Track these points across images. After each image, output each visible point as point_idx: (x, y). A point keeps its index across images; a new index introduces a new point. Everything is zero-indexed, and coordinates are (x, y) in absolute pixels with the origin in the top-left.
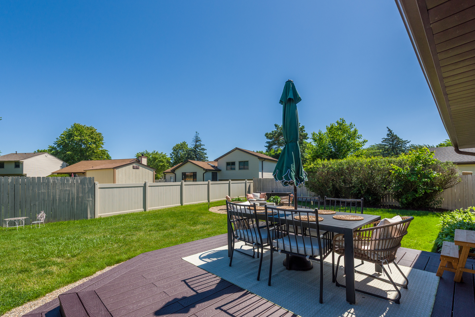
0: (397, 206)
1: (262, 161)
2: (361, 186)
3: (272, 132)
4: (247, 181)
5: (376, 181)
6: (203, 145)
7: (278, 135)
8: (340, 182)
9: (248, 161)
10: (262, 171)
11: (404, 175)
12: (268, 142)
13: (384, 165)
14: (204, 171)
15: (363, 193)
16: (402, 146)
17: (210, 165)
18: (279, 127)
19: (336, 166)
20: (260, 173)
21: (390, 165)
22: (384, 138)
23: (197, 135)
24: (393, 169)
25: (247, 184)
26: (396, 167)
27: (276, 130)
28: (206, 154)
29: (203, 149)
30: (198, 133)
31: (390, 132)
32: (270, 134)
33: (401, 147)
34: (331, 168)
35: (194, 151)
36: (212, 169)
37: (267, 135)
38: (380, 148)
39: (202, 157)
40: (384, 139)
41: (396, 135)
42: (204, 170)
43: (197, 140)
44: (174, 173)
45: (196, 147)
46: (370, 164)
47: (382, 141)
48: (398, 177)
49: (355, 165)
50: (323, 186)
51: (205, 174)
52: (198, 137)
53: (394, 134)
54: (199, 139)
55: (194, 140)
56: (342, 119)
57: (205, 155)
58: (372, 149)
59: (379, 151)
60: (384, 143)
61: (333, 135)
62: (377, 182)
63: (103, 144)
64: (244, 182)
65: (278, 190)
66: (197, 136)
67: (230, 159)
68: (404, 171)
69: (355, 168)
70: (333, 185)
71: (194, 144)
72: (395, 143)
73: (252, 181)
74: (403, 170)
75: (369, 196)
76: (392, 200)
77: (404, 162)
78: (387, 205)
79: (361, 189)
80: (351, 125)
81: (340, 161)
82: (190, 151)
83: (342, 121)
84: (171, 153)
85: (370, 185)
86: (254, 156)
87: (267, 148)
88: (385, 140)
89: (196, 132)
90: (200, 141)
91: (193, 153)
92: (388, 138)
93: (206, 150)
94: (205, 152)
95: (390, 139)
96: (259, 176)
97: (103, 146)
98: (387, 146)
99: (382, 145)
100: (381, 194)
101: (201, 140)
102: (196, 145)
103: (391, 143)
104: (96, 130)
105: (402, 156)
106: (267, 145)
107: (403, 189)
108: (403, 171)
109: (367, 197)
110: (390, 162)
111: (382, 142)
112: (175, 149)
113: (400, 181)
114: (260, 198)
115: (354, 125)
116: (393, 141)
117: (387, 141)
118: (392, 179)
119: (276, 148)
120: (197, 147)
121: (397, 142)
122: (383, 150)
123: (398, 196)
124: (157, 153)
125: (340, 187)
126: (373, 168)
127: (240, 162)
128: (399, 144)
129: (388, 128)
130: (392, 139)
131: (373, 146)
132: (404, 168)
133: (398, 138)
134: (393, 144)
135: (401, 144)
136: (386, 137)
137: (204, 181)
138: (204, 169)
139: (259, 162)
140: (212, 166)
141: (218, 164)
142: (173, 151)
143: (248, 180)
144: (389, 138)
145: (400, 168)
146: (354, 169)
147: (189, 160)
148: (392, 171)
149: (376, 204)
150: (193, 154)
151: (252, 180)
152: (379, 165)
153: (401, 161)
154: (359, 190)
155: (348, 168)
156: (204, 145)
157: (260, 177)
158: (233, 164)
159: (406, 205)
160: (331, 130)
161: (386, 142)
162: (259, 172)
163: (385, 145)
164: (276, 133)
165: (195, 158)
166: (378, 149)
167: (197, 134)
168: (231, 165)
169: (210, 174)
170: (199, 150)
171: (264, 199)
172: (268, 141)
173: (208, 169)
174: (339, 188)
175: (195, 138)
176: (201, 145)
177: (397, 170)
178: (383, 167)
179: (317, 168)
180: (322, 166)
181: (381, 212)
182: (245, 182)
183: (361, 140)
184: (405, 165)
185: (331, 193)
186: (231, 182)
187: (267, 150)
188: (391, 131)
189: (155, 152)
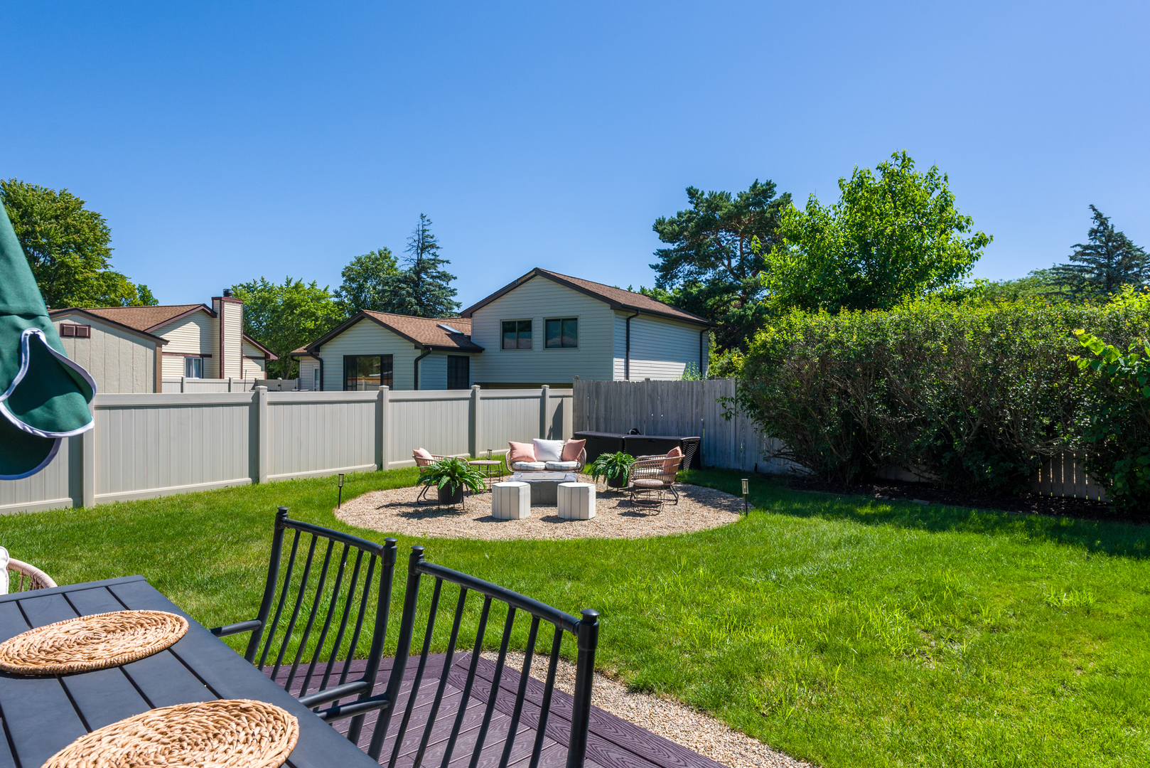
0: (1097, 502)
1: (628, 320)
2: (953, 421)
3: (679, 215)
4: (550, 392)
5: (1013, 401)
6: (443, 262)
7: (697, 225)
8: (871, 401)
9: (576, 319)
10: (627, 355)
11: (1127, 379)
12: (662, 253)
13: (1044, 337)
14: (419, 353)
15: (958, 449)
16: (1140, 272)
17: (445, 332)
18: (704, 197)
19: (855, 337)
20: (618, 364)
21: (1070, 334)
22: (1079, 245)
23: (426, 228)
24: (1085, 352)
25: (548, 401)
26: (1095, 344)
27: (691, 207)
28: (453, 292)
29: (445, 277)
30: (426, 219)
31: (1102, 224)
32: (672, 222)
33: (1138, 276)
34: (839, 343)
35: (413, 281)
36: (447, 345)
37: (659, 226)
38: (1063, 278)
39: (441, 304)
40: (1078, 249)
41: (1121, 235)
42: (416, 348)
43: (425, 244)
44: (316, 357)
45: (421, 267)
46: (988, 330)
47: (1073, 254)
48: (1103, 385)
49: (932, 334)
50: (805, 415)
51: (420, 363)
52: (427, 233)
53: (1115, 232)
54: (430, 239)
55: (415, 244)
56: (900, 155)
57: (451, 298)
58: (1039, 284)
59: (1058, 290)
60: (1077, 263)
61: (863, 214)
62: (1018, 405)
63: (107, 252)
64: (538, 392)
65: (659, 425)
66: (424, 231)
67: (512, 309)
68: (1126, 362)
69: (928, 344)
70: (846, 416)
71: (415, 257)
72: (1119, 263)
73: (570, 392)
74: (1125, 354)
75: (985, 460)
76: (1081, 481)
77: (1128, 324)
78: (1061, 498)
79: (953, 434)
80: (932, 176)
81: (874, 315)
82: (399, 281)
83: (899, 162)
84: (339, 290)
85: (992, 415)
86: (598, 301)
87: (658, 274)
88: (1083, 252)
89: (423, 217)
90: (432, 246)
91: (406, 289)
92: (1092, 244)
93: (455, 278)
94: (452, 284)
95: (1100, 247)
96: (615, 371)
97: (108, 261)
98: (1088, 272)
99: (1071, 270)
100: (1035, 453)
101: (438, 244)
102: (420, 261)
103: (1102, 261)
104: (82, 203)
105: (1123, 298)
106: (660, 261)
107: (1122, 438)
108: (1122, 362)
109: (975, 463)
110: (1072, 323)
111: (1072, 258)
112: (349, 275)
113: (1111, 400)
114: (562, 460)
115: (946, 179)
116: (1109, 255)
117: (1088, 254)
118: (1080, 393)
119: (692, 273)
120: (424, 270)
121: (1123, 259)
122: (1074, 288)
123: (1101, 464)
124: (297, 287)
125: (872, 420)
126: (999, 345)
127: (548, 322)
128: (1131, 267)
129: (1094, 210)
130: (1107, 245)
131: (1043, 272)
132: (1130, 349)
133: (1130, 245)
134: (1108, 266)
135: (1137, 265)
136: (1086, 241)
137: (416, 388)
138: (418, 345)
139: (617, 324)
140: (453, 336)
141: (473, 327)
142: (345, 281)
143: (553, 386)
144: (1098, 243)
145: (1111, 346)
146: (928, 349)
147: (367, 312)
148: (1075, 358)
149: (1014, 492)
150: (408, 292)
151: (569, 386)
152: (1027, 333)
153: (1117, 317)
154: (943, 434)
155: (902, 347)
156: (448, 262)
157: (618, 375)
158: (526, 326)
159: (1135, 502)
160: (856, 193)
161: (1086, 260)
162: (615, 359)
163: (1082, 270)
164: (689, 220)
165: (416, 304)
166: (1056, 284)
167: (426, 223)
168: (516, 330)
169: (440, 365)
170: (429, 280)
171: (573, 464)
172: (662, 248)
173: (434, 343)
174: (865, 425)
175: (416, 238)
176: (436, 262)
177: (1100, 358)
178: (1041, 342)
179: (785, 342)
180: (801, 337)
181: (1023, 536)
182: (540, 395)
183: (965, 237)
184: (1136, 335)
185: (838, 445)
186: (480, 393)
187: (658, 280)
188: (1106, 219)
189: (292, 285)
